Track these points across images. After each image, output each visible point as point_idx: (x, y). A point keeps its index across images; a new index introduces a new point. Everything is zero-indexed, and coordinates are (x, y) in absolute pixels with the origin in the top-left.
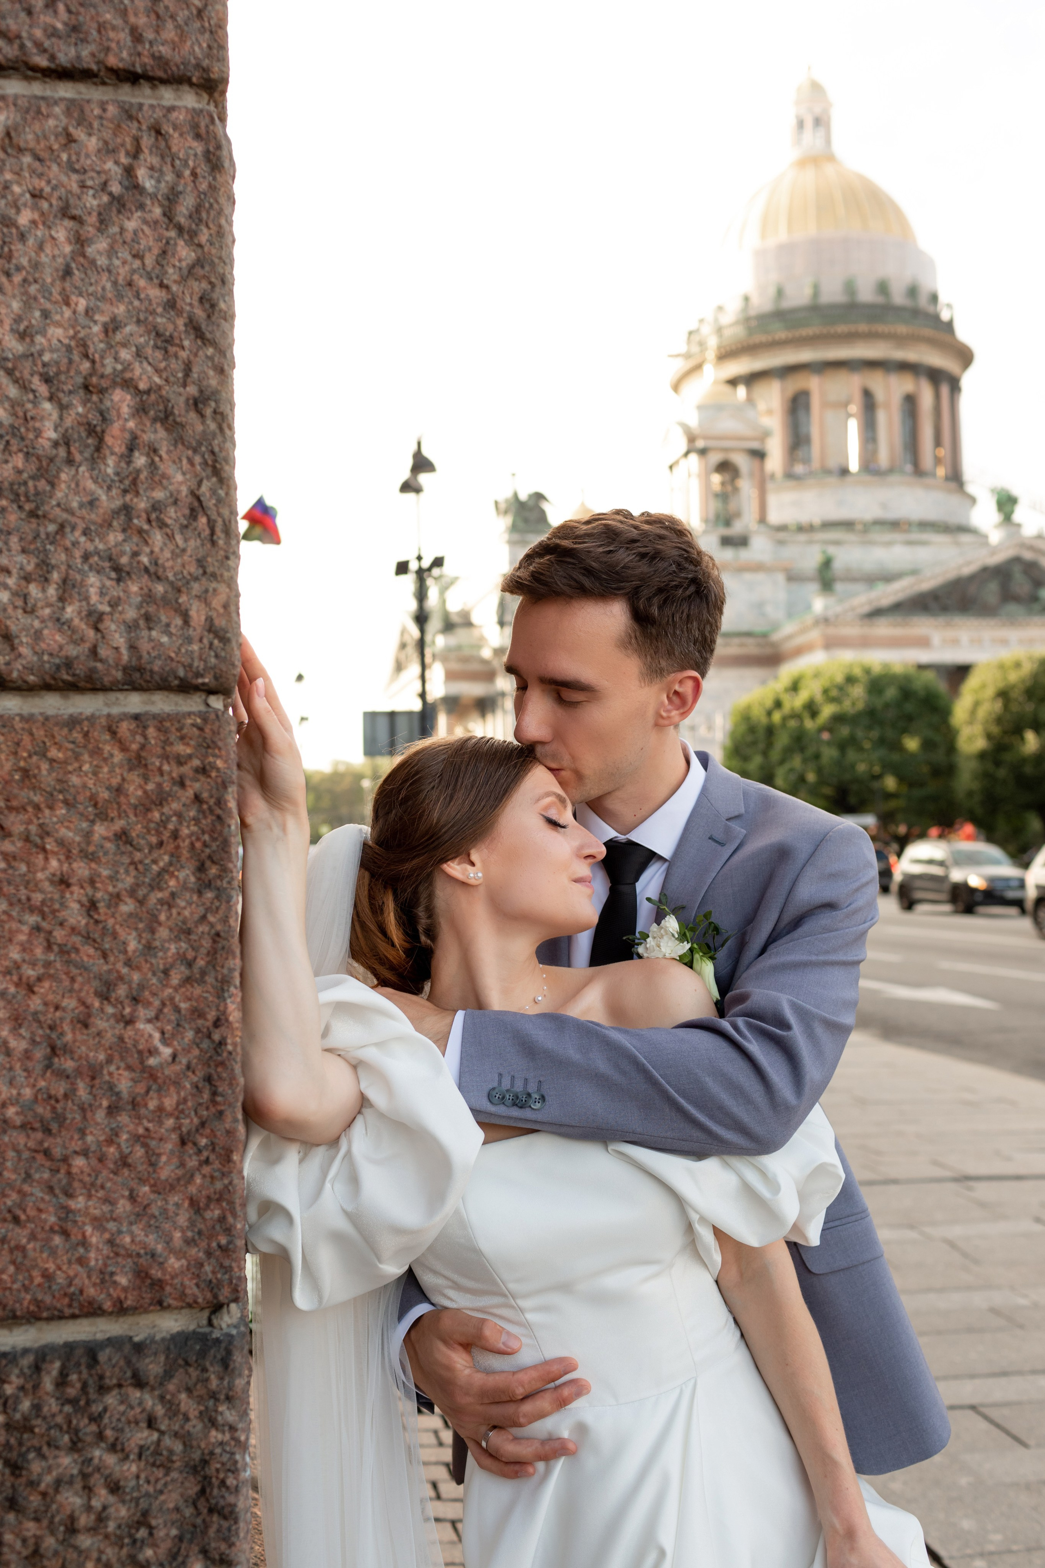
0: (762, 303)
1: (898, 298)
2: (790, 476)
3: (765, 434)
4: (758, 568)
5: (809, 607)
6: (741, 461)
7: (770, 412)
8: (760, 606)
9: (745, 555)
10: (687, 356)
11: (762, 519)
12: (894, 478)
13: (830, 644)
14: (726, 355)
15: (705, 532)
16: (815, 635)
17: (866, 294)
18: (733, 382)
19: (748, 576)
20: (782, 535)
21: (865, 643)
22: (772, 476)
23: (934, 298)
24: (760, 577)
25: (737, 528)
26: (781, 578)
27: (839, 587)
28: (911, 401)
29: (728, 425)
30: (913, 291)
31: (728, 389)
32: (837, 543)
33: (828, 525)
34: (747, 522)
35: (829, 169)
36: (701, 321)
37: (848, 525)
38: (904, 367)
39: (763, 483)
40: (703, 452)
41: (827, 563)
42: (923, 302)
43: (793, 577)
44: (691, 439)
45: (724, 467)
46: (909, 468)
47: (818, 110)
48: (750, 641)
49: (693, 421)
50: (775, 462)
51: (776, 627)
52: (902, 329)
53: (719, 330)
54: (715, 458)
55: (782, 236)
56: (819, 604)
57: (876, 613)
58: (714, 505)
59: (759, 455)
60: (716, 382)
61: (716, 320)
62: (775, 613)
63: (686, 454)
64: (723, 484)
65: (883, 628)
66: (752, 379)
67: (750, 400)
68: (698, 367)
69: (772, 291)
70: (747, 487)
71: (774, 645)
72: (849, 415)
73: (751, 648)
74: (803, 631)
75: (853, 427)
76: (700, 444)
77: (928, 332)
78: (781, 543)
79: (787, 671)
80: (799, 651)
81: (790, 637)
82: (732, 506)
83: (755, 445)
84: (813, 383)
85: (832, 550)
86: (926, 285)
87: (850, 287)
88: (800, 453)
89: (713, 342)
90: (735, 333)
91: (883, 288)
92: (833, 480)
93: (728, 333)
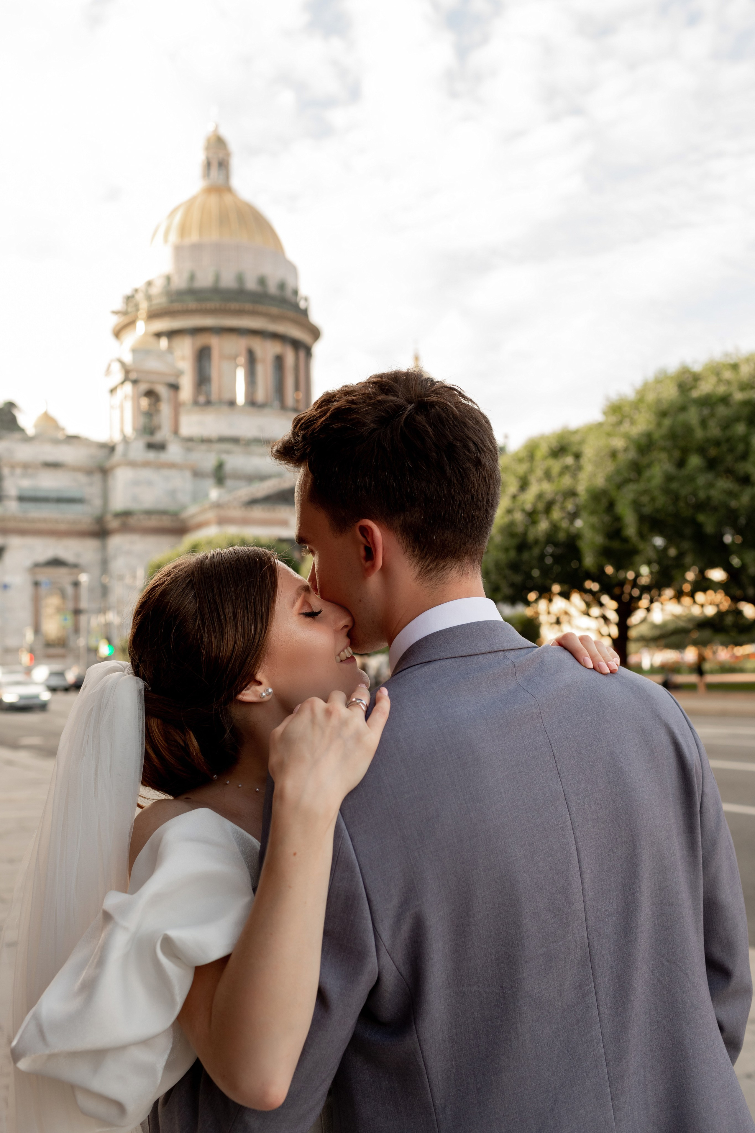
0: (180, 283)
1: (272, 289)
2: (196, 403)
3: (179, 374)
4: (172, 466)
5: (206, 495)
6: (163, 391)
7: (183, 358)
8: (173, 493)
9: (163, 457)
10: (125, 313)
11: (176, 432)
12: (267, 411)
13: (222, 521)
14: (153, 315)
15: (135, 439)
16: (211, 515)
17: (251, 285)
18: (158, 335)
19: (166, 472)
20: (190, 444)
21: (245, 522)
22: (183, 404)
23: (296, 292)
24: (173, 473)
25: (158, 437)
26: (188, 474)
27: (229, 483)
28: (279, 360)
29: (153, 364)
30: (282, 286)
31: (152, 340)
32: (228, 452)
33: (222, 440)
34: (164, 434)
35: (228, 199)
36: (136, 291)
37: (235, 440)
38: (275, 336)
39: (177, 407)
40: (135, 382)
41: (220, 467)
42: (289, 293)
43: (197, 474)
44: (127, 371)
45: (150, 394)
46: (277, 403)
47: (221, 155)
48: (165, 518)
49: (128, 358)
50: (186, 392)
51: (184, 507)
52: (274, 310)
53: (149, 298)
54: (143, 387)
55: (194, 238)
56: (214, 494)
57: (253, 502)
58: (142, 421)
59: (175, 387)
60: (146, 334)
61: (147, 291)
62: (184, 498)
63: (123, 383)
64: (150, 405)
65: (258, 512)
66: (171, 334)
67: (170, 349)
68: (131, 323)
69: (186, 276)
70: (165, 409)
71: (183, 521)
72: (237, 366)
73: (166, 522)
74: (203, 511)
75: (241, 375)
76: (133, 376)
77: (291, 314)
78: (189, 450)
79: (189, 540)
80: (200, 526)
81: (193, 516)
82: (155, 421)
83: (172, 380)
84: (214, 342)
85: (225, 457)
86: (290, 284)
87: (240, 278)
88: (204, 388)
89: (144, 306)
90: (160, 301)
91: (262, 281)
92: (225, 409)
93: (156, 301)
